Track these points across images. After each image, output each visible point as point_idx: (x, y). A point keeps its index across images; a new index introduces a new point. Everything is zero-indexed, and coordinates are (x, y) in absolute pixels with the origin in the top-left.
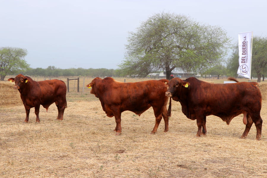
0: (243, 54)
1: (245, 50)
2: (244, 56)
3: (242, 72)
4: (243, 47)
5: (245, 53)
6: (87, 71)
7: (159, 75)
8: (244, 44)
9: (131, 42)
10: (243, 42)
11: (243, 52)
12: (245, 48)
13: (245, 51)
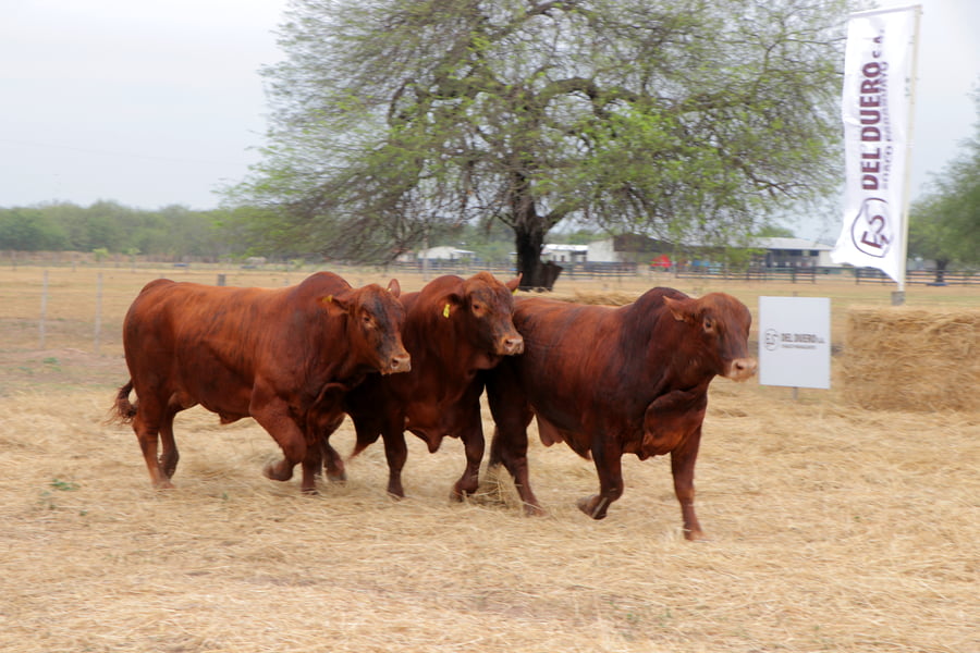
0: (865, 139)
1: (876, 113)
2: (870, 147)
3: (864, 241)
4: (867, 97)
5: (876, 130)
6: (148, 220)
7: (584, 253)
8: (872, 79)
9: (305, 49)
10: (869, 66)
11: (863, 122)
12: (877, 104)
13: (876, 121)
